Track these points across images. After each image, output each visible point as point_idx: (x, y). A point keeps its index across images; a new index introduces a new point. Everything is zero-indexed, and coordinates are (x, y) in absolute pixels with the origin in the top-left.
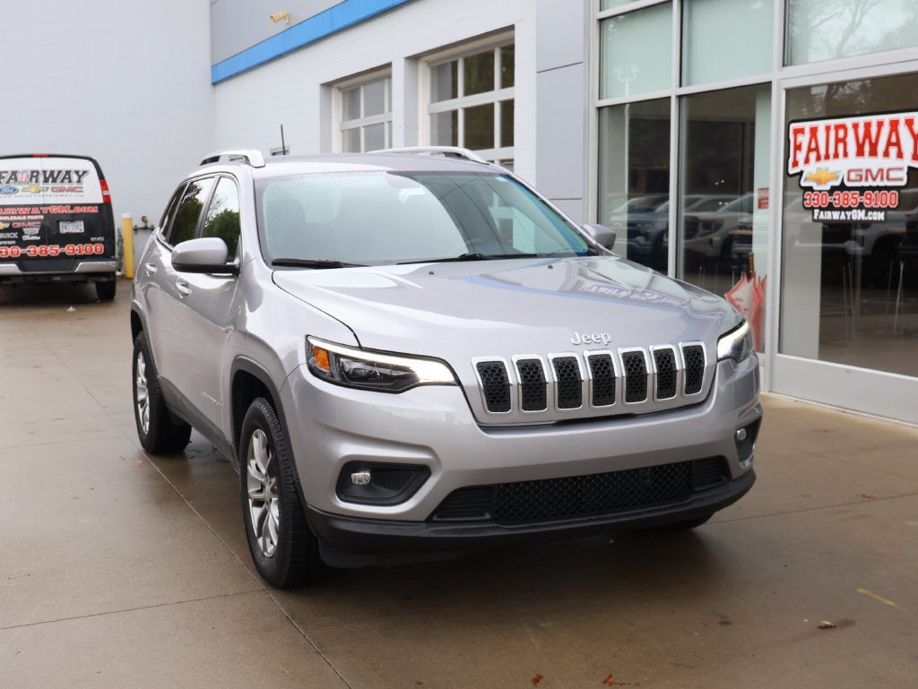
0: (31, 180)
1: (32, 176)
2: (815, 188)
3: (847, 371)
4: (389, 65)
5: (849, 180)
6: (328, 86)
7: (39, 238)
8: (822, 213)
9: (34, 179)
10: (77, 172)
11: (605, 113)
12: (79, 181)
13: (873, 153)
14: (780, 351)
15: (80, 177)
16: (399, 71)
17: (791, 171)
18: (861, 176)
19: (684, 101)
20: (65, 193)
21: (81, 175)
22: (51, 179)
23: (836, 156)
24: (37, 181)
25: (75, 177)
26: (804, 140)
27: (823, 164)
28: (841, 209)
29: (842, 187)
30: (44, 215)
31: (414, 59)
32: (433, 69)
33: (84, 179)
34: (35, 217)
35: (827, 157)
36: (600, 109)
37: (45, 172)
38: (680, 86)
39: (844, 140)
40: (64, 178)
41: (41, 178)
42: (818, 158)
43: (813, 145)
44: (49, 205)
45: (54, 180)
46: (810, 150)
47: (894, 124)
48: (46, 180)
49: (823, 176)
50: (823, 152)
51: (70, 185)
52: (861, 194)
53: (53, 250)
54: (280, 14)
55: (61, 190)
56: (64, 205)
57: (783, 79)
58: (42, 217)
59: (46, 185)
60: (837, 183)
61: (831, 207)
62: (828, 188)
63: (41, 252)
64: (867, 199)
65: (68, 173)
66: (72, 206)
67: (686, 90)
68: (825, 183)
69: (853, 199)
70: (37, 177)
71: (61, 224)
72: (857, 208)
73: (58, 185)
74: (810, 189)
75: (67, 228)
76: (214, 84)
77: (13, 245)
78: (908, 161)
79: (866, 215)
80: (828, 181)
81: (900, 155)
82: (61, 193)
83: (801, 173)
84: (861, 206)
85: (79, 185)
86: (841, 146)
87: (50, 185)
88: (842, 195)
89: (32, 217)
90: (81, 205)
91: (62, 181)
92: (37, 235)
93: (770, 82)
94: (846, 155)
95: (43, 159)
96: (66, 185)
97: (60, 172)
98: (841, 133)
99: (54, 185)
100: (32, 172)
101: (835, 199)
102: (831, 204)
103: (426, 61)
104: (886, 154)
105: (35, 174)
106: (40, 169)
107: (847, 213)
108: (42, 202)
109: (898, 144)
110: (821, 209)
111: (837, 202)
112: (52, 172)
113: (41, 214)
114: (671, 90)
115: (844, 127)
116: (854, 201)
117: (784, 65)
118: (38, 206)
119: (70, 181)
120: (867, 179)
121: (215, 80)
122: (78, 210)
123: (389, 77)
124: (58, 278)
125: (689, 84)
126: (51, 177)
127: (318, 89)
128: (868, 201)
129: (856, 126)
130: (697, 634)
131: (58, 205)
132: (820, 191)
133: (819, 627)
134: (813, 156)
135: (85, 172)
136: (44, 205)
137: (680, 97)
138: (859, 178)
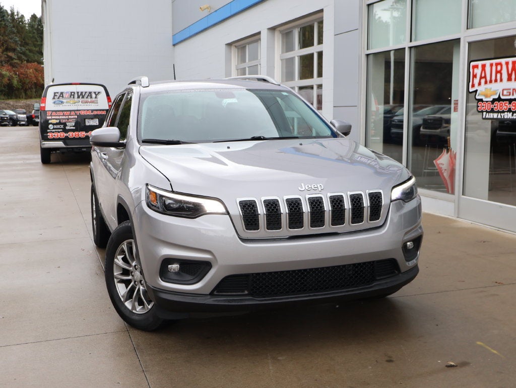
0: (71, 97)
1: (71, 95)
2: (484, 100)
3: (501, 207)
4: (259, 33)
5: (503, 95)
6: (229, 45)
7: (74, 128)
8: (487, 114)
9: (72, 97)
10: (95, 93)
11: (371, 57)
12: (96, 98)
14: (463, 195)
15: (96, 95)
16: (264, 36)
17: (471, 90)
18: (510, 93)
19: (413, 50)
20: (89, 104)
21: (97, 94)
22: (81, 96)
23: (496, 81)
24: (74, 98)
25: (94, 95)
26: (478, 72)
27: (489, 86)
28: (498, 112)
29: (499, 99)
30: (78, 116)
31: (273, 29)
32: (283, 35)
33: (99, 96)
34: (73, 117)
35: (491, 81)
36: (368, 55)
37: (78, 93)
38: (411, 41)
39: (500, 72)
40: (88, 96)
41: (76, 96)
42: (486, 83)
43: (483, 75)
44: (80, 110)
45: (83, 97)
46: (481, 78)
48: (78, 97)
49: (489, 93)
50: (488, 78)
51: (92, 100)
52: (510, 103)
53: (82, 134)
54: (205, 6)
55: (87, 102)
56: (88, 110)
57: (467, 37)
58: (76, 117)
59: (79, 100)
60: (496, 97)
61: (492, 111)
62: (491, 99)
63: (76, 135)
64: (513, 106)
65: (90, 93)
66: (92, 111)
67: (414, 44)
68: (490, 97)
70: (74, 95)
71: (86, 120)
72: (507, 112)
73: (85, 99)
74: (481, 100)
75: (89, 123)
76: (174, 45)
77: (61, 131)
79: (513, 115)
80: (491, 95)
82: (87, 104)
83: (476, 91)
84: (509, 110)
85: (96, 100)
86: (499, 75)
87: (80, 99)
88: (499, 104)
89: (71, 117)
90: (97, 110)
91: (87, 98)
92: (74, 126)
93: (460, 39)
94: (501, 80)
95: (77, 86)
96: (89, 100)
97: (86, 93)
98: (499, 68)
99: (83, 99)
100: (71, 93)
101: (495, 106)
102: (492, 109)
103: (279, 31)
105: (73, 94)
106: (75, 91)
107: (502, 114)
108: (76, 109)
110: (487, 112)
111: (496, 108)
112: (82, 93)
113: (76, 115)
114: (406, 44)
115: (500, 64)
116: (505, 107)
117: (467, 29)
118: (74, 111)
119: (91, 98)
120: (513, 94)
121: (174, 43)
122: (95, 113)
123: (260, 39)
124: (85, 150)
125: (415, 40)
126: (81, 95)
127: (224, 46)
128: (514, 108)
129: (507, 63)
130: (370, 367)
131: (84, 110)
132: (487, 102)
133: (446, 366)
134: (483, 81)
135: (99, 93)
136: (77, 110)
137: (410, 48)
138: (508, 94)
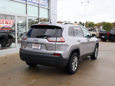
13: (8, 24)
28: (4, 30)
29: (4, 27)
39: (3, 22)
47: (10, 21)
61: (2, 30)
69: (5, 29)
78: (12, 25)
81: (11, 24)
84: (6, 30)
94: (4, 24)
98: (3, 21)
104: (9, 24)
109: (11, 23)
115: (3, 20)
129: (5, 20)
